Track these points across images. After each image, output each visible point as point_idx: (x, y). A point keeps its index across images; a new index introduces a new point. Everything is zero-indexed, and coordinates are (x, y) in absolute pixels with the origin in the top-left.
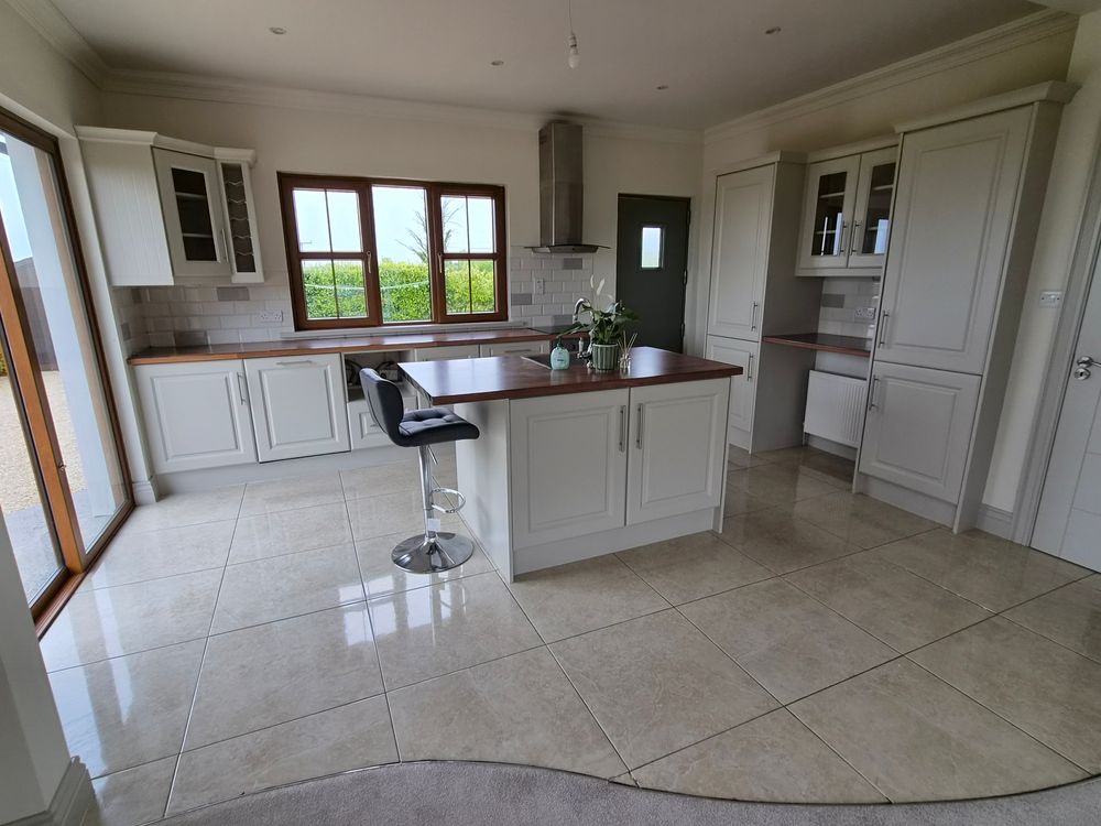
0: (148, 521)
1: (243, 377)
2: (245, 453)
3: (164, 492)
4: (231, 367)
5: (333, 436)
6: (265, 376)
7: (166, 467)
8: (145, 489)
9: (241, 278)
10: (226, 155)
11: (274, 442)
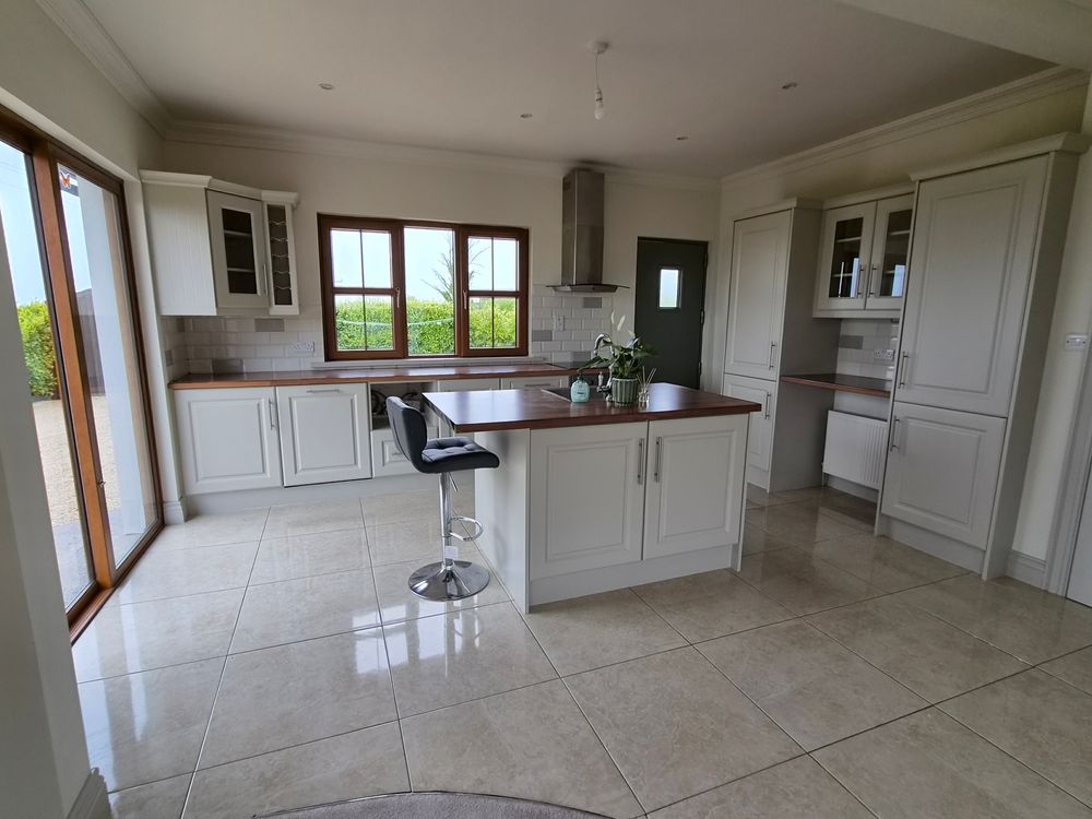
0: (176, 539)
1: (274, 404)
2: (271, 477)
3: (191, 513)
4: (264, 394)
5: (356, 463)
6: (295, 403)
7: (197, 488)
8: (175, 509)
9: (279, 310)
10: (272, 197)
11: (300, 467)
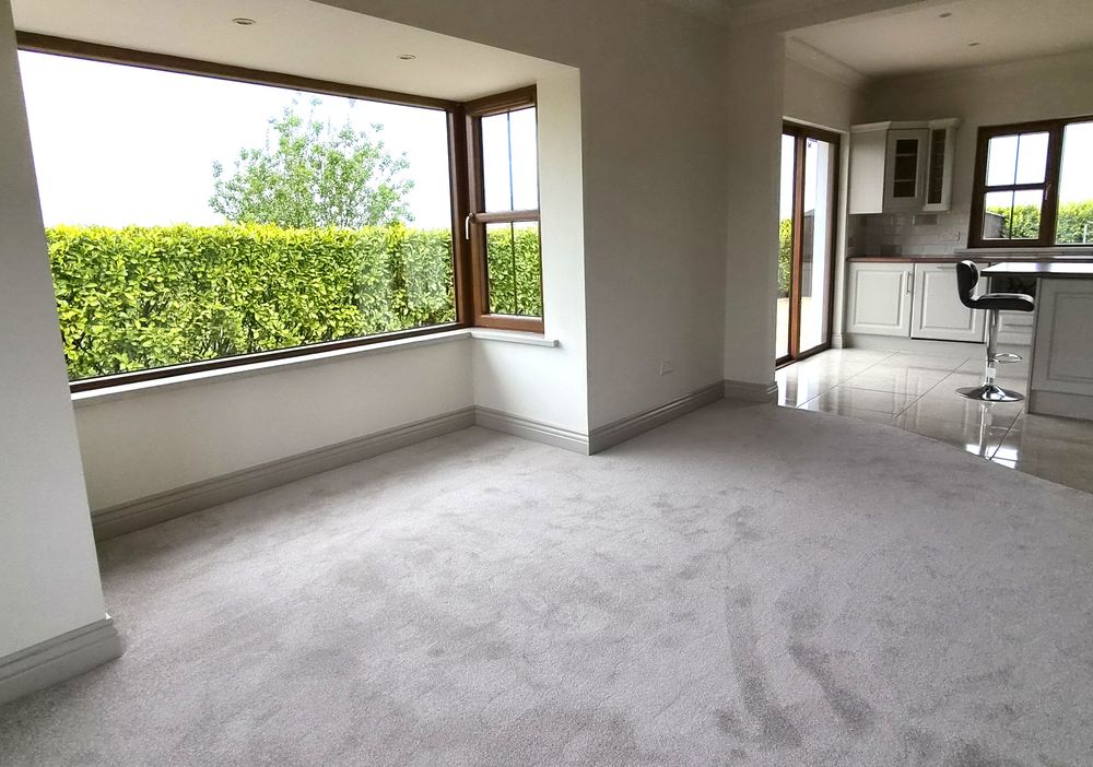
1: (912, 275)
2: (902, 329)
3: (848, 344)
4: (907, 267)
5: (970, 328)
6: (927, 276)
7: (854, 328)
8: (838, 339)
9: (930, 208)
10: (935, 124)
11: (924, 324)
